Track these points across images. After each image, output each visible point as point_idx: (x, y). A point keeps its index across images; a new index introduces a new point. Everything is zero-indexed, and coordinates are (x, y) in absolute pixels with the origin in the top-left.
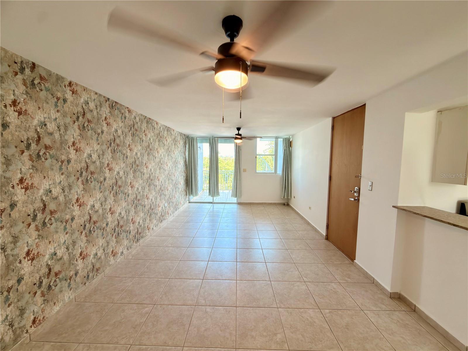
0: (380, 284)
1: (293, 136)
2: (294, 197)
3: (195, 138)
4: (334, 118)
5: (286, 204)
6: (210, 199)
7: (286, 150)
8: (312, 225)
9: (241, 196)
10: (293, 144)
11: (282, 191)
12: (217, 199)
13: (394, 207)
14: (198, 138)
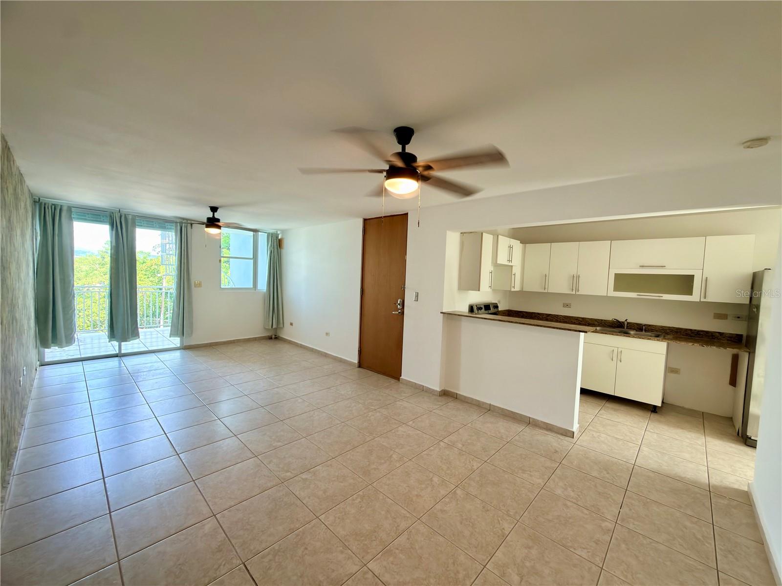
0: (429, 388)
1: (283, 231)
2: (291, 324)
3: (65, 208)
4: (365, 220)
5: (273, 337)
6: (112, 347)
7: (272, 252)
8: (333, 356)
9: (192, 333)
10: (285, 244)
11: (269, 318)
12: (128, 346)
13: (441, 313)
14: (73, 209)
